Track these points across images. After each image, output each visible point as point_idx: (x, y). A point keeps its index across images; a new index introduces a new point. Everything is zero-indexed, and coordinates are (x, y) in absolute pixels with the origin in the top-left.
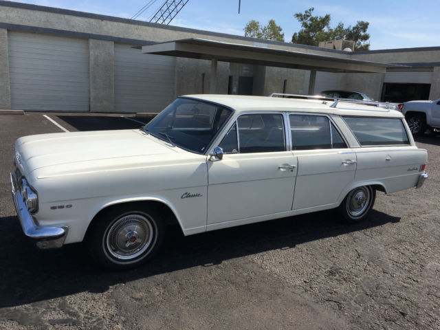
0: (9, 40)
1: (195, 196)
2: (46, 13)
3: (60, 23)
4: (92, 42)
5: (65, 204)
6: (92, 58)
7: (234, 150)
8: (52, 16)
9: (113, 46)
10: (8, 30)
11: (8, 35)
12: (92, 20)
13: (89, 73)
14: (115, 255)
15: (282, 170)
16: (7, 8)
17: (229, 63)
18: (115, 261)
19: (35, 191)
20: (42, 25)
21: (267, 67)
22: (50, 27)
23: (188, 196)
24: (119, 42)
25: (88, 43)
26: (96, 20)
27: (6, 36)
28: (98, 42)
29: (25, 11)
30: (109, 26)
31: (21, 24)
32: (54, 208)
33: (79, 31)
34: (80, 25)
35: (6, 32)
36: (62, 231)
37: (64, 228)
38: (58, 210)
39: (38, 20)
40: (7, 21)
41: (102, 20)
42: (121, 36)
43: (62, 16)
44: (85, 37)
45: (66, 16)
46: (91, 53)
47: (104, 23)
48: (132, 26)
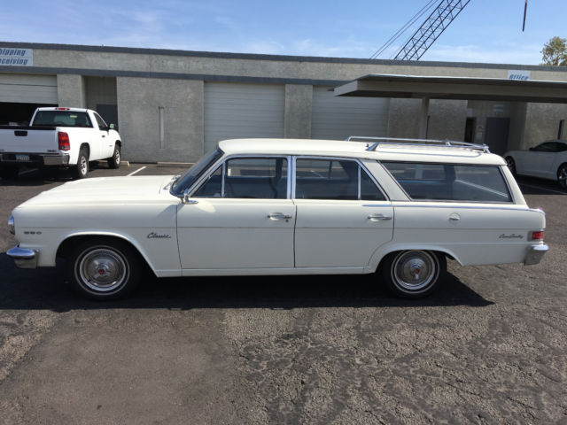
0: (205, 92)
1: (162, 237)
2: (242, 61)
3: (256, 70)
4: (288, 88)
5: (36, 231)
6: (287, 106)
7: (217, 195)
8: (248, 63)
9: (312, 91)
10: (205, 82)
11: (205, 86)
12: (289, 63)
13: (283, 122)
14: (89, 284)
15: (272, 218)
16: (204, 59)
17: (466, 101)
18: (88, 291)
19: (12, 218)
20: (237, 74)
21: (529, 104)
22: (245, 75)
23: (155, 236)
24: (318, 85)
25: (284, 90)
26: (294, 63)
27: (203, 88)
28: (295, 87)
29: (221, 60)
30: (308, 68)
31: (217, 74)
32: (26, 233)
33: (275, 77)
34: (276, 70)
35: (202, 83)
36: (33, 254)
37: (35, 251)
38: (30, 235)
39: (233, 69)
40: (204, 73)
41: (301, 61)
42: (321, 78)
43: (258, 62)
44: (281, 83)
45: (262, 62)
46: (287, 100)
47: (303, 64)
48: (335, 65)
